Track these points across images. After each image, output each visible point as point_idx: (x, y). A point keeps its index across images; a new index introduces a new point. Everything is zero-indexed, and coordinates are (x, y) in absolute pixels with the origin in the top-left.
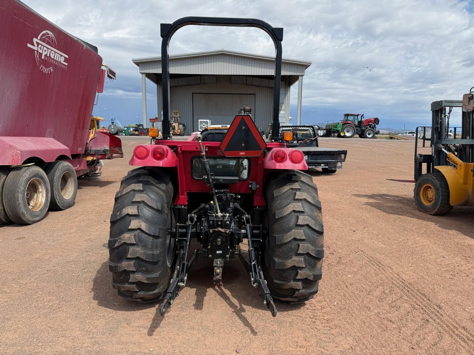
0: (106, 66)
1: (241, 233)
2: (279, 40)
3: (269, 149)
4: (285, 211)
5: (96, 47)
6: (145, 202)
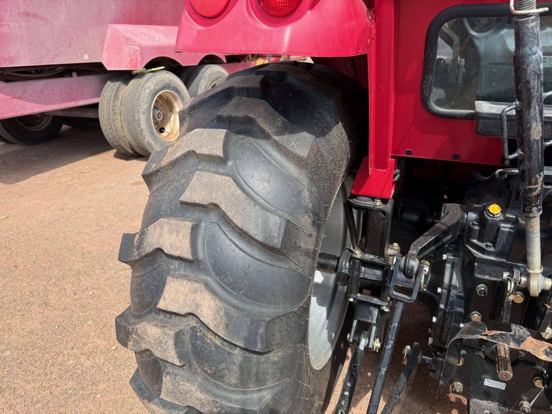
6: (223, 208)
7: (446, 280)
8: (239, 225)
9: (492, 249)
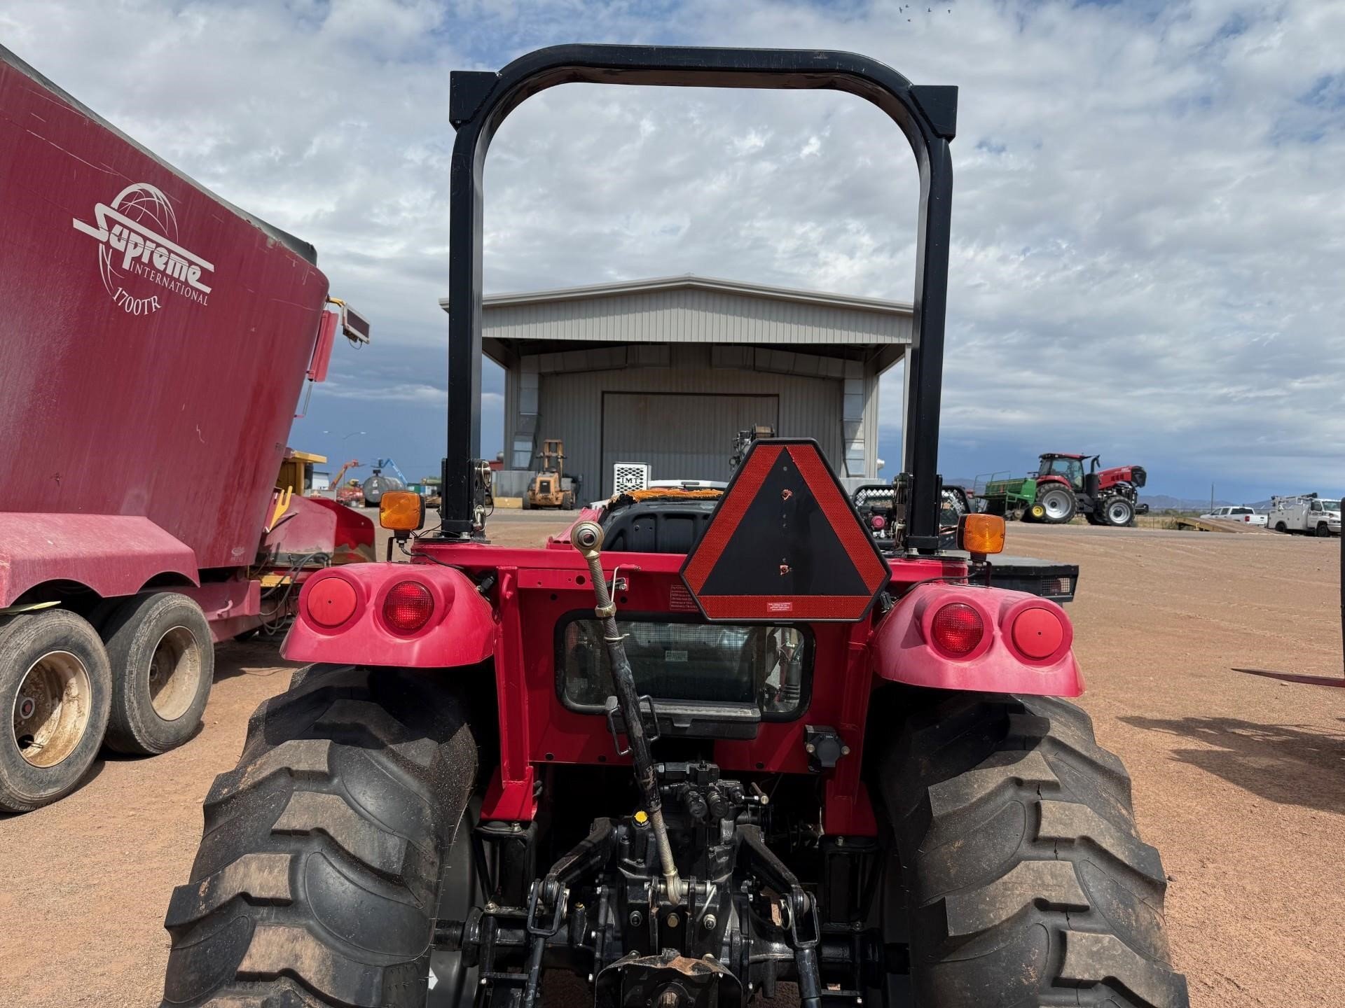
0: (342, 303)
1: (766, 960)
2: (940, 136)
3: (901, 590)
4: (992, 903)
5: (312, 247)
6: (331, 832)
7: (602, 921)
8: (351, 851)
9: (643, 866)
